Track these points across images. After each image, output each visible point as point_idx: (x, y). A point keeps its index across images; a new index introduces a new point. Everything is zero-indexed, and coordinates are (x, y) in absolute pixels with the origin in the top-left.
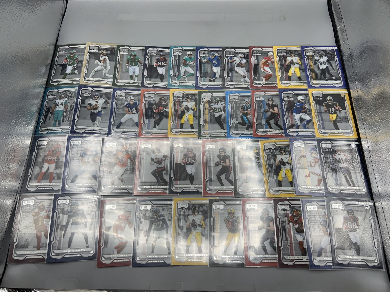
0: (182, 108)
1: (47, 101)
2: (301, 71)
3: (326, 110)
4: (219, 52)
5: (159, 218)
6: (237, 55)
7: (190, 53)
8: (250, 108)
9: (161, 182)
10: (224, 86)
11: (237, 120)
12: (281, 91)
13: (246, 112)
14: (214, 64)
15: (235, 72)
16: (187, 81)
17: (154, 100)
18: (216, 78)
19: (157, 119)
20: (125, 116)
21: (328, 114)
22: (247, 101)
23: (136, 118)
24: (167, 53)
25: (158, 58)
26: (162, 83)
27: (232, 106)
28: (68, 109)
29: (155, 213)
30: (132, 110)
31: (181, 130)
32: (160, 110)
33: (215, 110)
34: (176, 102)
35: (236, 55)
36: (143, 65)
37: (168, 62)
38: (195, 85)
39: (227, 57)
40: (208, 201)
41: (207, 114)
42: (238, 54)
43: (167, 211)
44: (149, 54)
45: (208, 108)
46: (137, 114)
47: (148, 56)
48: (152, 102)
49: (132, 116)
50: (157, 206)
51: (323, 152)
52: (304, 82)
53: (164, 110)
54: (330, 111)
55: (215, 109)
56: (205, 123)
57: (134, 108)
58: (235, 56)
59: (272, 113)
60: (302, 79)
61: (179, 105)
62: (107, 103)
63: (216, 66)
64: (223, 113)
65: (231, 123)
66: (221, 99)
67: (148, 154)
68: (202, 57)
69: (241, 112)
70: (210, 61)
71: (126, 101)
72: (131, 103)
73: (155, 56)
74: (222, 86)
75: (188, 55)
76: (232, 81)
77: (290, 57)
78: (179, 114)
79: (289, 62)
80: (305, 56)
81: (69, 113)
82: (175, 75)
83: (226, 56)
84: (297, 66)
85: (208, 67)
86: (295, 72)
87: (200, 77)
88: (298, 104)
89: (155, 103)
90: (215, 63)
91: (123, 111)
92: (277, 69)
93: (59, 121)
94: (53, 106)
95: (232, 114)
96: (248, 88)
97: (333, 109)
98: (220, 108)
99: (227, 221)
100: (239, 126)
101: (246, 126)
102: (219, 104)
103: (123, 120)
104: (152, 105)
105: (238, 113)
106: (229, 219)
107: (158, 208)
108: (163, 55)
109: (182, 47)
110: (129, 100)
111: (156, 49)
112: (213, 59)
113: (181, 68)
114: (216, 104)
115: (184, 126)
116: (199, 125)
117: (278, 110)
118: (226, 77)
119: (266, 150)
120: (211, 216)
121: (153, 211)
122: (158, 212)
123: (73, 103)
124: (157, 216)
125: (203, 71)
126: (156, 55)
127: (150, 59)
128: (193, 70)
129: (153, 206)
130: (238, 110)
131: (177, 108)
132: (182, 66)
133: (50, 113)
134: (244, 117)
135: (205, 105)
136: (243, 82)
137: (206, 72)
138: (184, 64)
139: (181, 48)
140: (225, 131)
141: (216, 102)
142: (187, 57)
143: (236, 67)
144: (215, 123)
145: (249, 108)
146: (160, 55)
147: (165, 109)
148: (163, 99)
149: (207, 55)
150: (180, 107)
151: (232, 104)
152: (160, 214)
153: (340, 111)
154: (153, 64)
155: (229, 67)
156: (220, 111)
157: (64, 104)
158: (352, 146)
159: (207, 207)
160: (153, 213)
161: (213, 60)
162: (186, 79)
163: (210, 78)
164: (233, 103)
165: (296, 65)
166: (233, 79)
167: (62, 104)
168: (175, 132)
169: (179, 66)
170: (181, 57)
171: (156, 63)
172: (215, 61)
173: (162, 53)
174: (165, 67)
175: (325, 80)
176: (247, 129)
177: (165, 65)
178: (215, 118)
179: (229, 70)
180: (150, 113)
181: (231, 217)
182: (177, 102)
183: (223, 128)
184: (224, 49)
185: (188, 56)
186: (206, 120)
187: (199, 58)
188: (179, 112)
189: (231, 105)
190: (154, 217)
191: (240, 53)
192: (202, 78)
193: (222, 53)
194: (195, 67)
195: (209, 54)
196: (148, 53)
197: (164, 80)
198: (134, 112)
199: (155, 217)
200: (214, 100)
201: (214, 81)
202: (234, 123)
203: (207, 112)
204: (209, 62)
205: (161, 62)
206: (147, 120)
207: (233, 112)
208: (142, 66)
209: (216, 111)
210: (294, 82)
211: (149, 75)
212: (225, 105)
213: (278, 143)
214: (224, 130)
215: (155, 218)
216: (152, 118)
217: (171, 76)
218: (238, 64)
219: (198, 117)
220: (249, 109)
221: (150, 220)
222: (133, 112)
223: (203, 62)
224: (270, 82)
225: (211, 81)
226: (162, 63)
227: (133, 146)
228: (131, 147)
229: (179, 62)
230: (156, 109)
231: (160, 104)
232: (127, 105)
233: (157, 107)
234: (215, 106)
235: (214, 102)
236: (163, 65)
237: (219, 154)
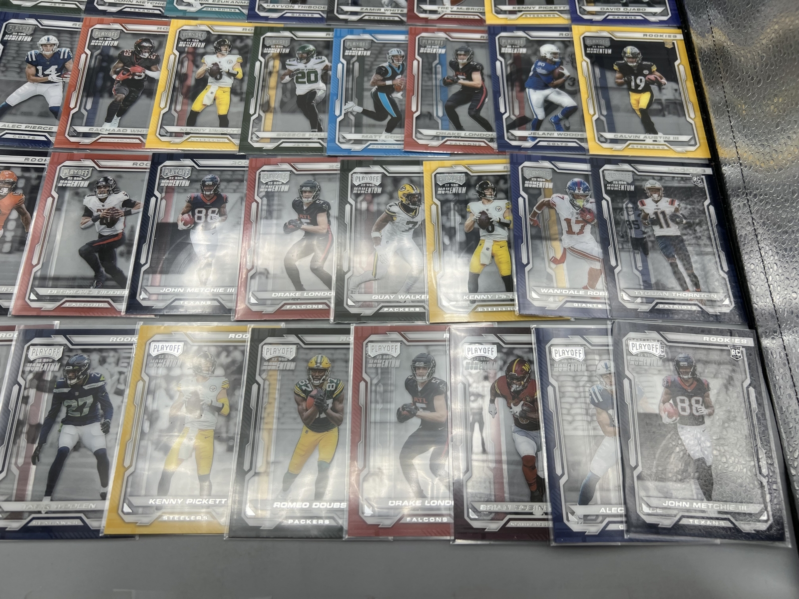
0: (201, 70)
3: (620, 81)
5: (86, 387)
8: (402, 73)
9: (107, 279)
10: (330, 15)
11: (360, 104)
12: (493, 31)
13: (389, 83)
17: (121, 46)
19: (119, 99)
20: (22, 88)
21: (625, 92)
22: (393, 56)
23: (54, 96)
26: (149, 4)
27: (351, 66)
29: (73, 371)
30: (45, 73)
31: (188, 129)
32: (134, 74)
33: (297, 78)
34: (184, 55)
38: (245, 11)
40: (248, 336)
41: (273, 88)
43: (113, 365)
45: (278, 72)
46: (61, 84)
48: (112, 52)
49: (42, 89)
50: (84, 351)
51: (608, 192)
52: (562, 9)
53: (146, 75)
54: (633, 84)
55: (300, 75)
56: (264, 112)
57: (53, 68)
59: (464, 86)
61: (191, 63)
64: (321, 85)
65: (343, 112)
66: (320, 49)
67: (76, 198)
69: (374, 84)
71: (34, 46)
72: (48, 53)
74: (325, 16)
76: (355, 4)
78: (189, 87)
88: (540, 66)
89: (121, 58)
91: (19, 73)
95: (347, 90)
96: (401, 22)
97: (641, 80)
98: (316, 73)
99: (303, 395)
100: (366, 120)
101: (385, 122)
102: (313, 61)
103: (13, 99)
104: (111, 60)
105: (367, 85)
106: (310, 389)
107: (85, 356)
110: (42, 45)
114: (305, 61)
115: (200, 119)
116: (247, 116)
117: (483, 80)
119: (440, 187)
120: (251, 380)
121: (68, 364)
122: (83, 369)
124: (78, 379)
129: (71, 350)
130: (366, 79)
131: (184, 70)
134: (383, 97)
135: (271, 63)
136: (387, 6)
140: (323, 135)
141: (305, 55)
144: (293, 112)
145: (399, 72)
147: (148, 72)
148: (145, 44)
150: (195, 69)
151: (352, 62)
152: (91, 375)
153: (660, 85)
156: (313, 78)
158: (695, 179)
159: (243, 352)
160: (68, 372)
164: (355, 59)
168: (171, 136)
175: (620, 3)
176: (389, 130)
178: (295, 100)
180: (100, 83)
181: (317, 383)
182: (188, 53)
183: (316, 125)
186: (268, 102)
188: (191, 82)
189: (348, 64)
190: (69, 382)
198: (53, 77)
199: (74, 381)
200: (299, 50)
202: (351, 113)
203: (273, 81)
206: (90, 100)
207: (350, 83)
209: (300, 80)
212: (329, 64)
213: (475, 168)
214: (320, 130)
215: (73, 387)
216: (106, 95)
219: (244, 96)
220: (400, 76)
221: (55, 391)
222: (50, 78)
224: (464, 8)
227: (33, 171)
228: (27, 175)
230: (121, 70)
231: (136, 58)
232: (34, 59)
233: (123, 67)
234: (301, 66)
235: (297, 55)
237: (298, 198)
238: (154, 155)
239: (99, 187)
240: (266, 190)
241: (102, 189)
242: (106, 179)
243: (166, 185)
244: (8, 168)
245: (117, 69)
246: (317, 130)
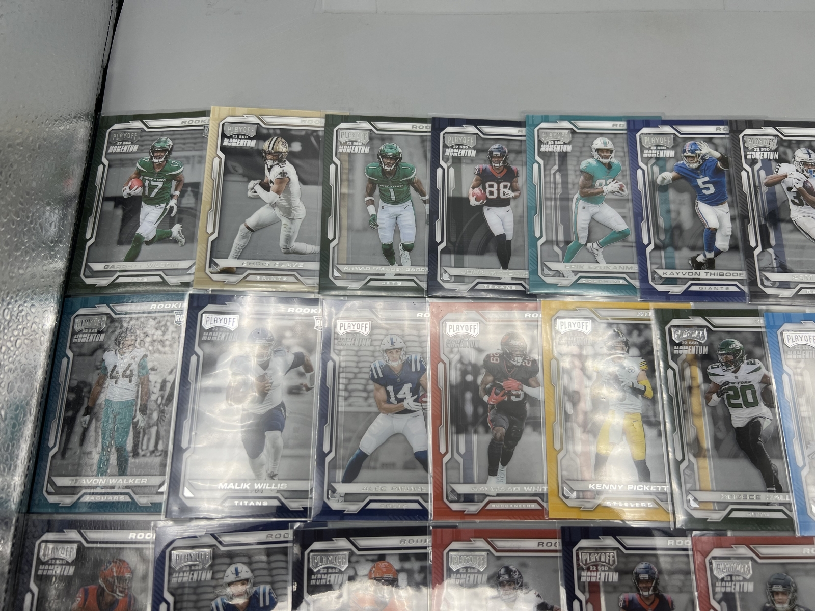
1: (70, 354)
4: (716, 141)
6: (789, 151)
7: (605, 144)
10: (752, 288)
14: (705, 192)
15: (790, 226)
16: (603, 266)
17: (483, 346)
18: (718, 252)
19: (499, 435)
20: (375, 423)
23: (416, 432)
24: (515, 146)
25: (484, 166)
26: (506, 275)
27: (799, 378)
28: (153, 397)
30: (400, 396)
32: (509, 394)
33: (729, 398)
35: (785, 153)
36: (427, 197)
37: (520, 181)
38: (636, 283)
39: (753, 162)
41: (698, 415)
42: (794, 152)
44: (449, 152)
45: (700, 387)
46: (421, 413)
47: (446, 160)
48: (475, 357)
49: (400, 423)
53: (525, 394)
55: (731, 393)
57: (407, 388)
58: (783, 156)
61: (580, 373)
62: (301, 368)
63: (713, 201)
64: (763, 410)
65: (807, 461)
66: (750, 347)
68: (653, 161)
70: (685, 178)
72: (396, 364)
73: (472, 160)
74: (745, 289)
75: (598, 151)
76: (783, 269)
78: (585, 413)
81: (155, 416)
82: (554, 239)
83: (749, 157)
85: (681, 203)
87: (652, 247)
90: (708, 189)
91: (366, 399)
93: (121, 450)
94: (93, 378)
95: (803, 419)
98: (751, 387)
102: (745, 368)
103: (368, 444)
104: (475, 370)
108: (502, 155)
109: (570, 118)
110: (386, 351)
111: (471, 129)
112: (698, 168)
113: (577, 207)
114: (732, 368)
118: (759, 249)
123: (171, 372)
125: (661, 222)
126: (473, 153)
127: (452, 171)
128: (624, 217)
132: (578, 200)
133: (82, 411)
135: (687, 372)
137: (674, 224)
138: (586, 190)
139: (566, 124)
140: (786, 498)
141: (731, 358)
142: (592, 161)
143: (792, 206)
144: (735, 456)
146: (491, 152)
147: (527, 389)
148: (514, 343)
149: (671, 153)
150: (586, 381)
151: (798, 370)
154: (464, 195)
155: (766, 207)
156: (750, 399)
157: (135, 373)
161: (696, 172)
162: (600, 258)
163: (694, 254)
166: (788, 259)
167: (128, 372)
168: (578, 496)
169: (566, 199)
170: (571, 163)
171: (477, 190)
172: (707, 179)
173: (496, 146)
174: (512, 202)
177: (511, 194)
178: (733, 434)
179: (765, 220)
180: (469, 409)
182: (572, 355)
183: (771, 482)
184: (736, 127)
185: (596, 155)
186: (697, 440)
187: (641, 164)
189: (795, 374)
191: (799, 143)
192: (663, 253)
193: (728, 143)
194: (630, 205)
195: (679, 149)
196: (445, 146)
197: (513, 260)
198: (409, 403)
200: (721, 349)
201: (710, 264)
203: (696, 403)
204: (683, 181)
205: (495, 185)
206: (462, 438)
208: (425, 201)
209: (733, 401)
211: (453, 239)
212: (769, 374)
214: (780, 489)
216: (481, 429)
217: (540, 242)
218: (799, 193)
222: (406, 405)
223: (659, 181)
225: (699, 266)
226: (498, 190)
227: (413, 559)
228: (407, 565)
229: (563, 183)
230: (492, 387)
231: (508, 367)
232: (381, 376)
233: (493, 381)
234: (729, 377)
235: (720, 359)
236: (504, 195)
237: (769, 603)
238: (563, 529)
240: (723, 590)
241: (507, 587)
242: (508, 570)
243: (588, 580)
244: (382, 558)
245: (486, 385)
246: (774, 489)
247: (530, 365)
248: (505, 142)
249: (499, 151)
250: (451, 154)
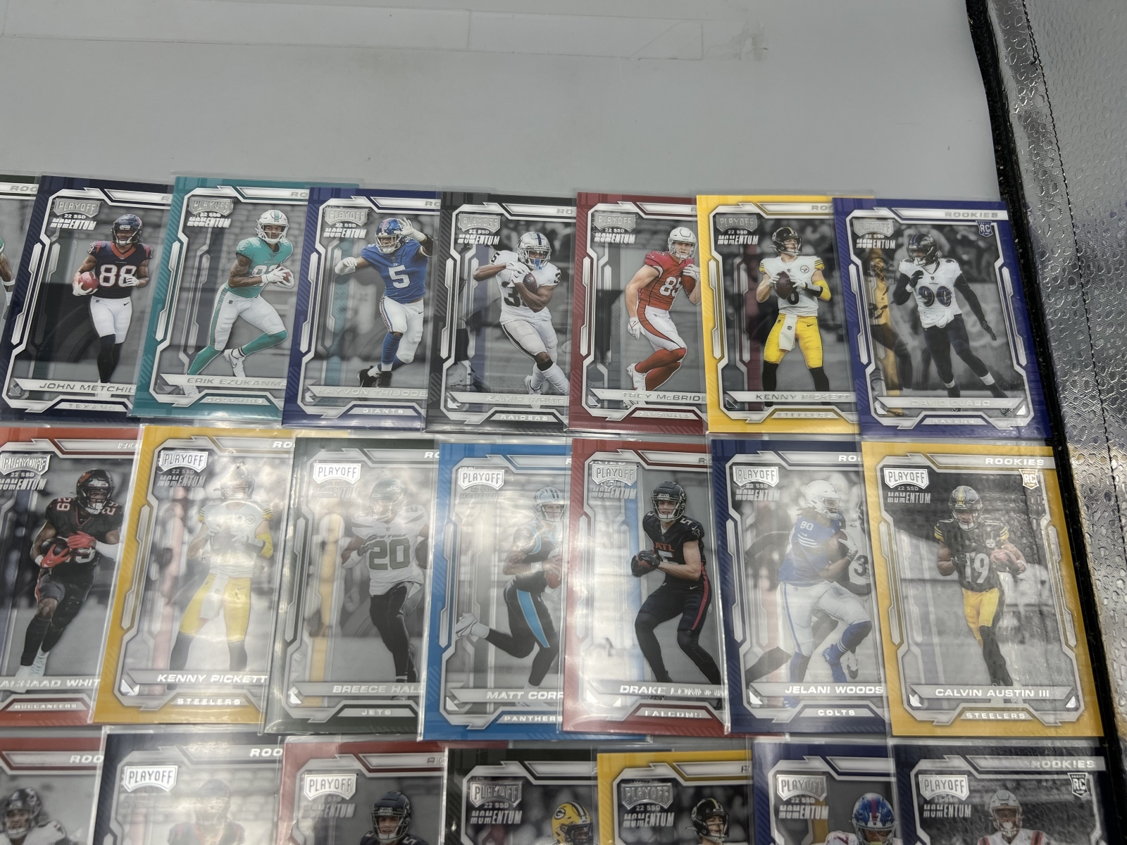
0: (198, 539)
2: (831, 338)
3: (946, 564)
4: (423, 219)
6: (514, 235)
7: (276, 218)
10: (432, 412)
11: (484, 617)
12: (723, 450)
14: (396, 285)
15: (497, 332)
16: (241, 380)
17: (50, 489)
18: (398, 365)
19: (47, 609)
22: (544, 504)
24: (153, 218)
25: (103, 243)
26: (104, 392)
32: (75, 553)
33: (373, 556)
34: (167, 505)
35: (509, 238)
36: (13, 282)
38: (280, 404)
39: (466, 247)
41: (326, 580)
42: (520, 235)
44: (57, 223)
45: (337, 542)
47: (50, 233)
48: (34, 502)
51: (926, 824)
52: (843, 400)
53: (97, 554)
54: (968, 571)
55: (377, 549)
56: (311, 635)
58: (505, 241)
59: (671, 577)
60: (832, 384)
61: (180, 524)
63: (405, 297)
64: (414, 572)
65: (454, 639)
68: (336, 243)
69: (509, 571)
70: (374, 265)
73: (88, 235)
74: (422, 411)
75: (265, 227)
76: (478, 387)
77: (777, 255)
78: (175, 578)
79: (771, 287)
80: (854, 258)
82: (183, 342)
83: (460, 241)
84: (810, 307)
85: (362, 299)
86: (797, 339)
87: (311, 355)
88: (805, 531)
90: (401, 281)
92: (711, 325)
96: (558, 427)
97: (982, 561)
98: (405, 542)
100: (495, 655)
101: (529, 660)
102: (401, 516)
104: (32, 520)
108: (133, 230)
109: (235, 184)
111: (96, 193)
112: (392, 254)
113: (221, 301)
114: (385, 517)
115: (192, 656)
116: (279, 647)
117: (703, 561)
118: (451, 361)
119: (628, 811)
125: (331, 323)
126: (91, 225)
127: (56, 248)
128: (282, 316)
130: (494, 559)
131: (167, 540)
132: (225, 291)
134: (525, 600)
135: (324, 523)
136: (535, 391)
137: (348, 325)
138: (237, 279)
139: (230, 191)
142: (254, 241)
143: (504, 306)
144: (364, 635)
146: (118, 225)
147: (101, 547)
148: (97, 483)
149: (361, 233)
150: (186, 535)
153: (1015, 572)
154: (67, 281)
155: (471, 307)
156: (400, 558)
158: (1076, 784)
161: (390, 259)
162: (239, 369)
163: (366, 366)
165: (805, 301)
166: (487, 374)
168: (141, 692)
169: (210, 290)
170: (227, 240)
171: (87, 275)
172: (402, 268)
173: (126, 217)
174: (135, 293)
175: (944, 388)
176: (535, 678)
177: (135, 281)
178: (368, 604)
179: (467, 323)
180: (12, 575)
183: (404, 667)
184: (450, 201)
185: (261, 232)
186: (318, 613)
187: (318, 246)
188: (179, 566)
191: (528, 225)
192: (325, 364)
193: (437, 222)
194: (293, 300)
195: (373, 228)
196: (53, 215)
197: (120, 371)
200: (375, 492)
201: (385, 380)
202: (468, 639)
203: (327, 563)
204: (371, 270)
205: (114, 269)
208: (7, 288)
209: (377, 561)
210: (790, 400)
211: (38, 340)
213: (691, 770)
214: (412, 678)
216: (24, 602)
217: (161, 347)
218: (517, 289)
223: (337, 270)
224: (670, 396)
226: (118, 276)
229: (210, 269)
230: (51, 543)
231: (80, 516)
233: (55, 536)
234: (378, 528)
236: (125, 282)
237: (371, 832)
238: (111, 738)
239: (11, 814)
241: (17, 818)
242: (23, 795)
245: (43, 541)
246: (405, 678)
247: (112, 514)
248: (141, 213)
249: (129, 224)
250: (59, 226)
